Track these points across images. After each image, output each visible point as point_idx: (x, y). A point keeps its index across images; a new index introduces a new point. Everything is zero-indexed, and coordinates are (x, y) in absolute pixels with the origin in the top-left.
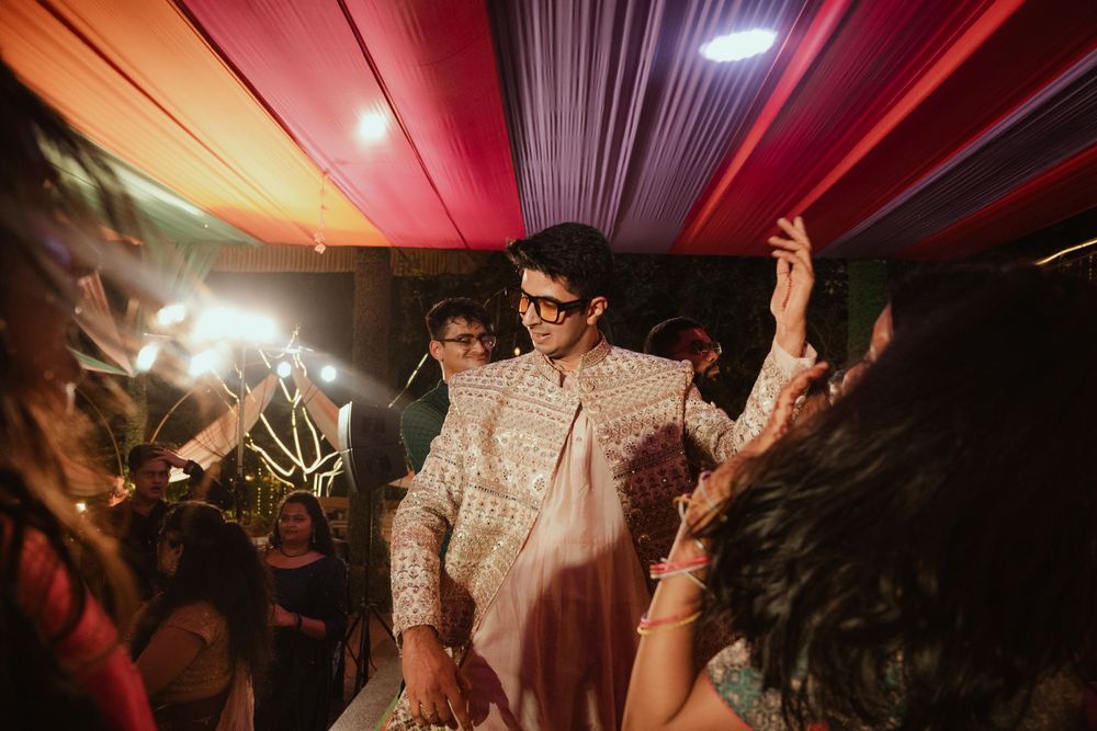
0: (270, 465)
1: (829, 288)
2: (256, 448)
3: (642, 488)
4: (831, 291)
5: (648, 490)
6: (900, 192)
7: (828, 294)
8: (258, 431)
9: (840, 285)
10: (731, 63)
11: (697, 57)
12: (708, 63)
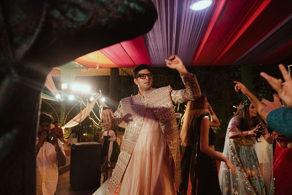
0: (95, 123)
1: (236, 74)
2: (91, 119)
3: (163, 119)
4: (237, 75)
5: (164, 119)
6: (255, 44)
7: (236, 76)
8: (91, 114)
9: (239, 73)
10: (200, 11)
11: (190, 10)
12: (193, 11)
